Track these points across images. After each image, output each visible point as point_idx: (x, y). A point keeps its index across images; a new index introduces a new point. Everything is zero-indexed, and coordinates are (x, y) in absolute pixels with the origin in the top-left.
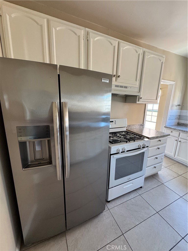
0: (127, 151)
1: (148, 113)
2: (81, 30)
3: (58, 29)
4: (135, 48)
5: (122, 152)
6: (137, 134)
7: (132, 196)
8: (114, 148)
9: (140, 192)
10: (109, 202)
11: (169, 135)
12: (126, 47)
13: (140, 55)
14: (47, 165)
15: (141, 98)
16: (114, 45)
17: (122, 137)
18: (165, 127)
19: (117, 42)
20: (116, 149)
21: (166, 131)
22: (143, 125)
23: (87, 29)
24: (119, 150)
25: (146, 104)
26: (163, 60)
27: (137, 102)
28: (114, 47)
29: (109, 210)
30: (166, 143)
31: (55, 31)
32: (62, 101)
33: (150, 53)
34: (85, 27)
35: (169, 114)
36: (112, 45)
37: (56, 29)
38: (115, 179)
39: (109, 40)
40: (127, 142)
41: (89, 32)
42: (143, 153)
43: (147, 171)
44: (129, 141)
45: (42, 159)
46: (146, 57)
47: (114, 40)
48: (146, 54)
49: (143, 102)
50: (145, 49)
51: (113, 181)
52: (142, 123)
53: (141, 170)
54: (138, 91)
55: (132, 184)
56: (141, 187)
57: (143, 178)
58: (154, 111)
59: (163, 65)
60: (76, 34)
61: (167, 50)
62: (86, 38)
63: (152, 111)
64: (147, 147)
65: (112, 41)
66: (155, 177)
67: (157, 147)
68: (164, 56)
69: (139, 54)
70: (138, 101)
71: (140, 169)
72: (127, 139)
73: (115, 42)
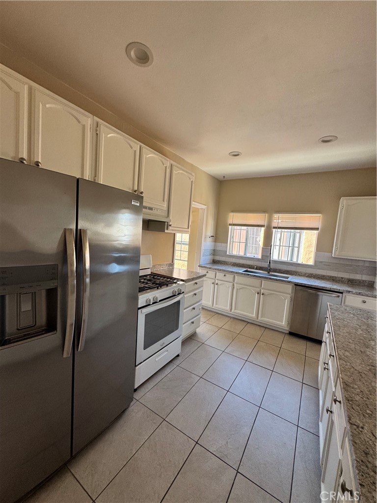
0: (160, 301)
1: (177, 247)
2: (88, 117)
3: (47, 106)
4: (160, 158)
5: (153, 303)
6: (168, 278)
7: (168, 370)
8: (143, 299)
9: (177, 362)
10: (135, 390)
11: (205, 275)
12: (150, 154)
13: (168, 168)
14: (44, 334)
15: (170, 225)
16: (134, 149)
17: (149, 282)
18: (199, 266)
19: (139, 146)
20: (145, 299)
21: (201, 272)
22: (172, 265)
23: (96, 119)
24: (150, 300)
25: (175, 234)
26: (193, 179)
27: (166, 231)
28: (135, 151)
29: (137, 401)
30: (203, 286)
31: (43, 108)
32: (79, 228)
33: (178, 167)
34: (94, 114)
35: (203, 248)
36: (132, 148)
37: (44, 105)
38: (144, 349)
39: (129, 142)
40: (158, 289)
41: (99, 123)
42: (178, 302)
43: (184, 330)
44: (161, 287)
45: (33, 326)
46: (174, 172)
47: (135, 142)
48: (174, 168)
49: (173, 230)
50: (172, 162)
51: (141, 353)
52: (171, 262)
53: (177, 328)
54: (166, 215)
55: (167, 353)
56: (178, 356)
57: (179, 342)
58: (183, 244)
59: (193, 185)
60: (79, 122)
61: (196, 166)
62: (94, 130)
63: (181, 244)
64: (183, 292)
65: (132, 144)
66: (193, 338)
67: (193, 293)
68: (193, 174)
69: (166, 167)
70: (167, 229)
71: (176, 326)
72: (156, 284)
73: (136, 145)
